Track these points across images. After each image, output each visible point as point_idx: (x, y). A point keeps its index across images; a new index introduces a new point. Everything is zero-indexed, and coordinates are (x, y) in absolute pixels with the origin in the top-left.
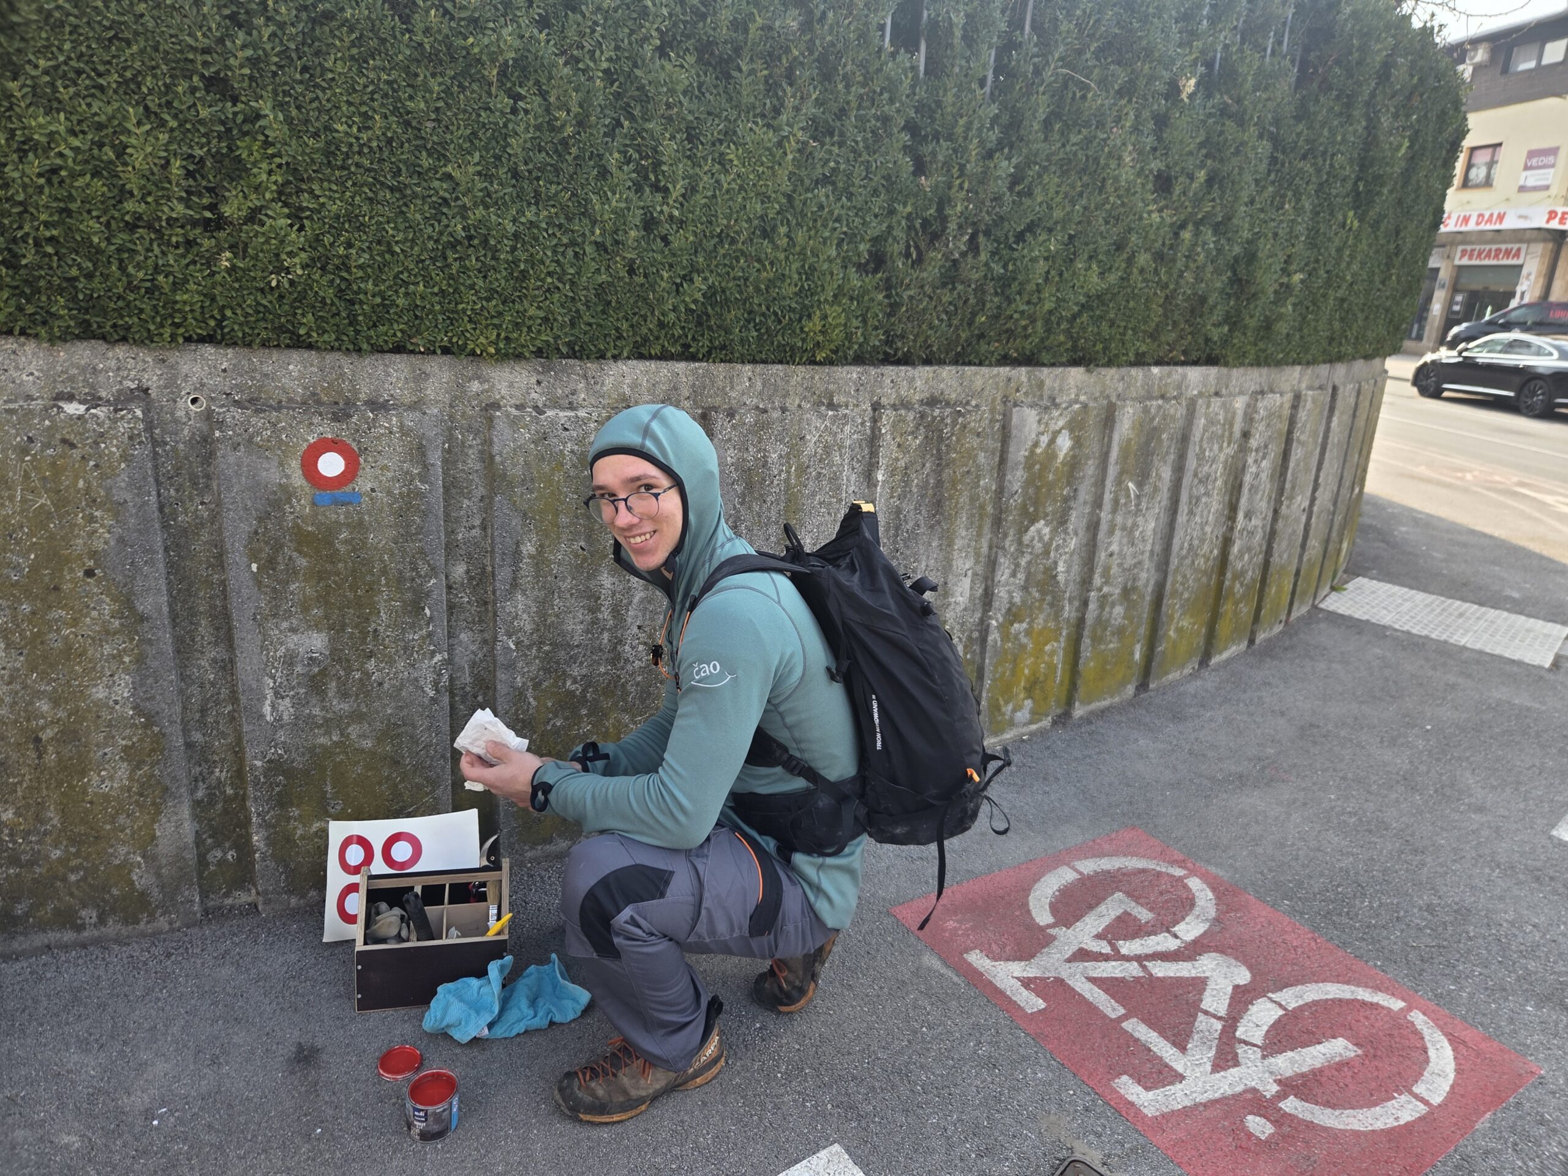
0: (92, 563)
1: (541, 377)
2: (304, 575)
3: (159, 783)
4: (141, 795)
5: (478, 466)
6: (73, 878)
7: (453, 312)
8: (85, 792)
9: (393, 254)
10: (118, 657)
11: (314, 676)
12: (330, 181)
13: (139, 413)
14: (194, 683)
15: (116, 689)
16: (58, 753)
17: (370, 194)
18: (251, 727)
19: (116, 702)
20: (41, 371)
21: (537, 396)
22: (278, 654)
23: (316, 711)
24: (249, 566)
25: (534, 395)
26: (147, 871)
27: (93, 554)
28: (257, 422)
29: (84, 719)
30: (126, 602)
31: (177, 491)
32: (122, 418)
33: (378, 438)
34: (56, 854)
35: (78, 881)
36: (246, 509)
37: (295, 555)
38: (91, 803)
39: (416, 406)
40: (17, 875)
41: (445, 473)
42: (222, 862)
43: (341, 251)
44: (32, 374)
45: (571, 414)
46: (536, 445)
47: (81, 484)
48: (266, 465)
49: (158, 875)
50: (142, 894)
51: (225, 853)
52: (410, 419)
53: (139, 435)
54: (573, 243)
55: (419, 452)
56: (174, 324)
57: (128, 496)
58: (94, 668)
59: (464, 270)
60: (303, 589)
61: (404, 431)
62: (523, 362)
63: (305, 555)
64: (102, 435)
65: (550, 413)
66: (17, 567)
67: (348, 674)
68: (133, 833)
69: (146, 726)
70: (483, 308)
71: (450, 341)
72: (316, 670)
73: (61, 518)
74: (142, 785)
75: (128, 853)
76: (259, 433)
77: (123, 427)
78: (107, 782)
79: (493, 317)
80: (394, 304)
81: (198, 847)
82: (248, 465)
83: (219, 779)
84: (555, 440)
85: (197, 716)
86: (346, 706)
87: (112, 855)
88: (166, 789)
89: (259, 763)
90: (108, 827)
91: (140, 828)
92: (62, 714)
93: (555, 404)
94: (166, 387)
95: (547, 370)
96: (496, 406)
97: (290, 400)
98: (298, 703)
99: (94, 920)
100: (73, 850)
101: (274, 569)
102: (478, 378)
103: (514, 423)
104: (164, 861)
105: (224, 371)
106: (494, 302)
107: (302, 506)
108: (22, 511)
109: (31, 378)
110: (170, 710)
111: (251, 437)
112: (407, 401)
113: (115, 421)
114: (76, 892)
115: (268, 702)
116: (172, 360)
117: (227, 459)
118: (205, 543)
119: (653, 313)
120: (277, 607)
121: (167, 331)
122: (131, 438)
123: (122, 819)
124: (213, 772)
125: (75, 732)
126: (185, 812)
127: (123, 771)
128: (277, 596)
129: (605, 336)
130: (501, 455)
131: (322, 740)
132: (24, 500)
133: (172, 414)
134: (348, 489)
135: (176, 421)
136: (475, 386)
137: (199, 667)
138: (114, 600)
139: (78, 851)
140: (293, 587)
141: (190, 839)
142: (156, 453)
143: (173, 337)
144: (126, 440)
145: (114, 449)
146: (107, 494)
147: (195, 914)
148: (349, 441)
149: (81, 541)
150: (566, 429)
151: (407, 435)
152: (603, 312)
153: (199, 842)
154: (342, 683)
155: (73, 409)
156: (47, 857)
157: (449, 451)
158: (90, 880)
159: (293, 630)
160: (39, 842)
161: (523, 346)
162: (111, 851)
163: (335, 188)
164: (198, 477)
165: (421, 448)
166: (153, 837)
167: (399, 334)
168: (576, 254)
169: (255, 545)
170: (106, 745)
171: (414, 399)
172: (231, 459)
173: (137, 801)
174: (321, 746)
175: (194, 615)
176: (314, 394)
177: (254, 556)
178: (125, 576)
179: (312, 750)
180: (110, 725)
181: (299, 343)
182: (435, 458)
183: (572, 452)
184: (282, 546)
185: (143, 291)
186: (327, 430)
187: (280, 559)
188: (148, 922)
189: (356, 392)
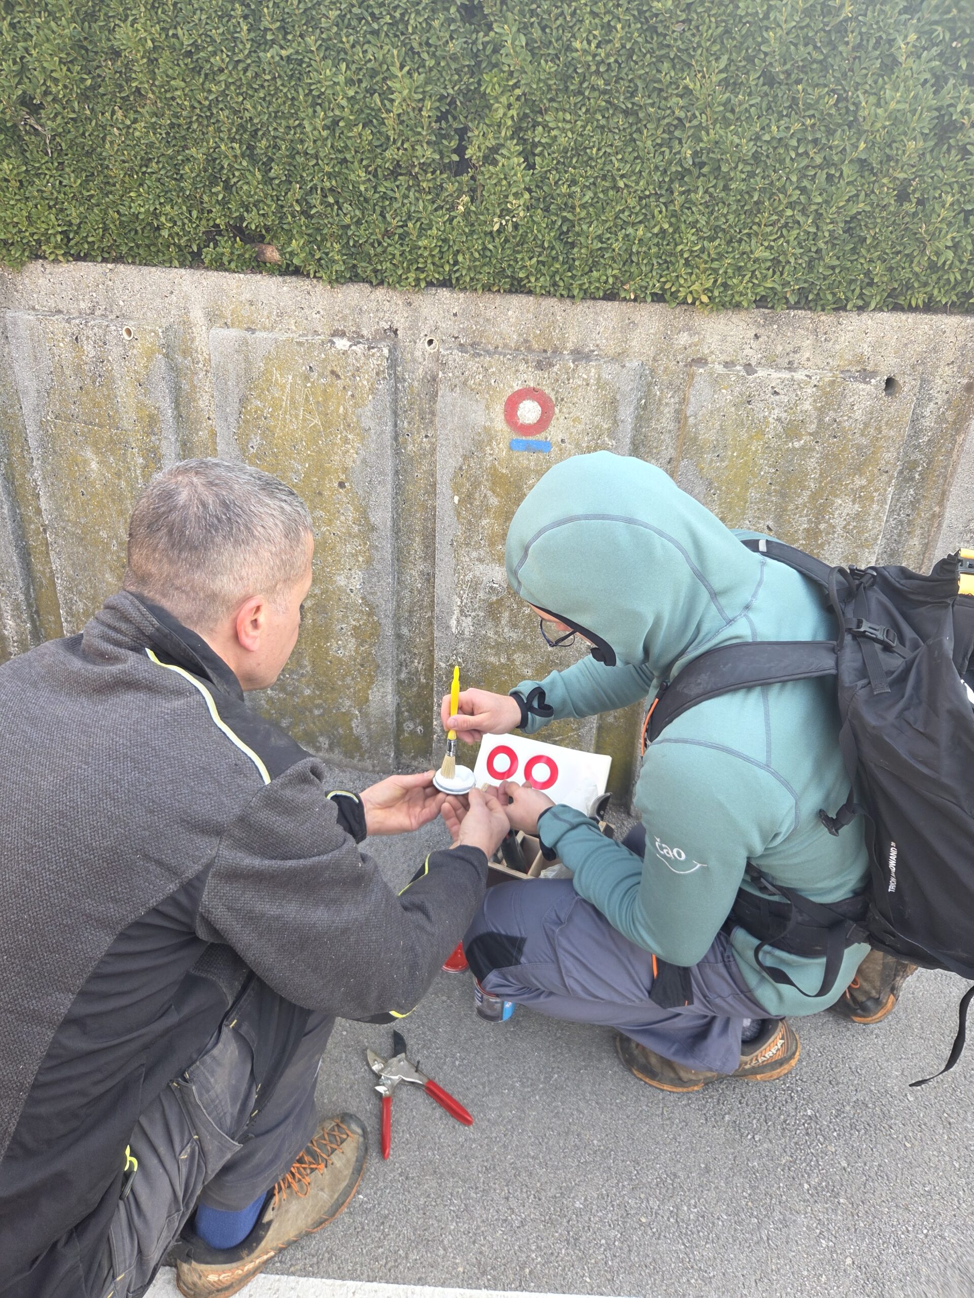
0: (343, 477)
1: (761, 331)
2: (495, 513)
3: (374, 660)
4: (362, 666)
5: (672, 426)
6: (316, 712)
7: (671, 255)
8: (327, 653)
9: (618, 189)
10: (355, 555)
11: (492, 604)
12: (564, 111)
13: (386, 352)
14: (406, 588)
15: (352, 580)
16: (313, 620)
17: (603, 122)
18: (440, 634)
19: (351, 591)
20: (325, 310)
21: (752, 354)
22: (467, 578)
23: (491, 634)
24: (453, 498)
25: (747, 351)
26: (362, 724)
27: (345, 470)
28: (473, 365)
29: (331, 599)
30: (364, 513)
31: (409, 423)
32: (373, 355)
33: (575, 389)
34: (307, 692)
35: (319, 716)
36: (456, 446)
37: (489, 493)
38: (331, 662)
39: (618, 358)
40: (285, 699)
41: (637, 429)
42: (413, 733)
43: (564, 189)
44: (318, 312)
45: (786, 375)
46: (737, 410)
47: (341, 410)
48: (475, 408)
49: (369, 729)
50: (357, 738)
51: (416, 727)
52: (608, 371)
53: (383, 371)
54: (827, 163)
55: (612, 405)
56: (418, 269)
57: (372, 424)
58: (339, 561)
59: (688, 205)
60: (492, 525)
61: (601, 384)
62: (743, 314)
63: (498, 496)
64: (358, 370)
65: (761, 373)
66: (296, 472)
67: (519, 609)
68: (355, 693)
69: (370, 614)
70: (703, 250)
71: (662, 288)
72: (494, 598)
73: (327, 436)
74: (363, 659)
75: (351, 706)
76: (473, 377)
77: (373, 362)
78: (342, 650)
79: (713, 260)
80: (610, 248)
81: (397, 716)
82: (461, 406)
83: (417, 668)
84: (761, 405)
85: (407, 614)
86: (514, 635)
87: (341, 704)
88: (378, 666)
89: (443, 665)
90: (340, 683)
91: (359, 690)
92: (317, 591)
93: (771, 362)
94: (410, 329)
95: (769, 321)
96: (701, 361)
97: (505, 346)
98: (478, 624)
99: (326, 746)
100: (318, 693)
101: (471, 504)
102: (689, 330)
103: (716, 381)
104: (373, 720)
105: (455, 315)
106: (717, 243)
107: (500, 449)
108: (303, 427)
109: (318, 316)
110: (387, 607)
111: (466, 380)
112: (611, 352)
113: (367, 357)
114: (317, 723)
115: (455, 617)
116: (416, 304)
117: (446, 398)
118: (425, 472)
119: (923, 252)
120: (470, 537)
121: (412, 275)
122: (377, 374)
123: (348, 680)
124: (413, 662)
125: (324, 606)
126: (389, 687)
127: (352, 643)
128: (471, 527)
129: (851, 282)
130: (695, 416)
131: (492, 659)
132: (304, 420)
133: (412, 354)
134: (540, 437)
135: (414, 360)
136: (683, 339)
137: (411, 576)
138: (356, 510)
139: (321, 694)
140: (484, 522)
141: (391, 709)
142: (397, 388)
143: (418, 280)
144: (374, 375)
145: (365, 383)
146: (358, 421)
147: (389, 765)
148: (547, 391)
149: (337, 458)
150: (776, 393)
151: (603, 388)
152: (854, 251)
153: (398, 712)
154: (514, 615)
155: (342, 344)
156: (302, 693)
157: (645, 408)
158: (326, 717)
159: (481, 560)
160: (298, 680)
161: (741, 294)
162: (340, 701)
163: (568, 117)
164: (425, 413)
165: (614, 401)
166: (367, 700)
167: (611, 280)
168: (830, 177)
169: (459, 480)
170: (343, 621)
171: (619, 350)
172: (449, 399)
173: (359, 670)
174: (491, 663)
175: (411, 532)
176: (526, 341)
177: (457, 489)
178: (364, 491)
179: (484, 665)
180: (346, 608)
181: (518, 287)
182: (627, 414)
183: (779, 419)
184: (480, 483)
185: (397, 237)
186: (528, 377)
187: (477, 495)
188: (359, 760)
189: (564, 340)
